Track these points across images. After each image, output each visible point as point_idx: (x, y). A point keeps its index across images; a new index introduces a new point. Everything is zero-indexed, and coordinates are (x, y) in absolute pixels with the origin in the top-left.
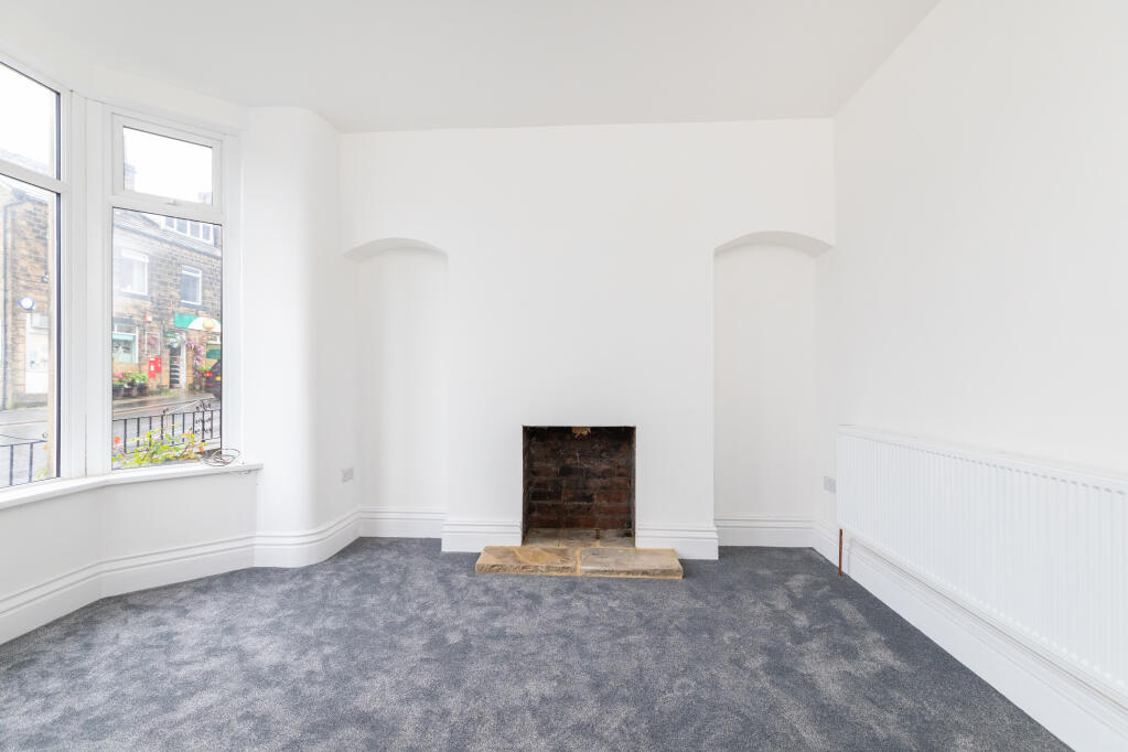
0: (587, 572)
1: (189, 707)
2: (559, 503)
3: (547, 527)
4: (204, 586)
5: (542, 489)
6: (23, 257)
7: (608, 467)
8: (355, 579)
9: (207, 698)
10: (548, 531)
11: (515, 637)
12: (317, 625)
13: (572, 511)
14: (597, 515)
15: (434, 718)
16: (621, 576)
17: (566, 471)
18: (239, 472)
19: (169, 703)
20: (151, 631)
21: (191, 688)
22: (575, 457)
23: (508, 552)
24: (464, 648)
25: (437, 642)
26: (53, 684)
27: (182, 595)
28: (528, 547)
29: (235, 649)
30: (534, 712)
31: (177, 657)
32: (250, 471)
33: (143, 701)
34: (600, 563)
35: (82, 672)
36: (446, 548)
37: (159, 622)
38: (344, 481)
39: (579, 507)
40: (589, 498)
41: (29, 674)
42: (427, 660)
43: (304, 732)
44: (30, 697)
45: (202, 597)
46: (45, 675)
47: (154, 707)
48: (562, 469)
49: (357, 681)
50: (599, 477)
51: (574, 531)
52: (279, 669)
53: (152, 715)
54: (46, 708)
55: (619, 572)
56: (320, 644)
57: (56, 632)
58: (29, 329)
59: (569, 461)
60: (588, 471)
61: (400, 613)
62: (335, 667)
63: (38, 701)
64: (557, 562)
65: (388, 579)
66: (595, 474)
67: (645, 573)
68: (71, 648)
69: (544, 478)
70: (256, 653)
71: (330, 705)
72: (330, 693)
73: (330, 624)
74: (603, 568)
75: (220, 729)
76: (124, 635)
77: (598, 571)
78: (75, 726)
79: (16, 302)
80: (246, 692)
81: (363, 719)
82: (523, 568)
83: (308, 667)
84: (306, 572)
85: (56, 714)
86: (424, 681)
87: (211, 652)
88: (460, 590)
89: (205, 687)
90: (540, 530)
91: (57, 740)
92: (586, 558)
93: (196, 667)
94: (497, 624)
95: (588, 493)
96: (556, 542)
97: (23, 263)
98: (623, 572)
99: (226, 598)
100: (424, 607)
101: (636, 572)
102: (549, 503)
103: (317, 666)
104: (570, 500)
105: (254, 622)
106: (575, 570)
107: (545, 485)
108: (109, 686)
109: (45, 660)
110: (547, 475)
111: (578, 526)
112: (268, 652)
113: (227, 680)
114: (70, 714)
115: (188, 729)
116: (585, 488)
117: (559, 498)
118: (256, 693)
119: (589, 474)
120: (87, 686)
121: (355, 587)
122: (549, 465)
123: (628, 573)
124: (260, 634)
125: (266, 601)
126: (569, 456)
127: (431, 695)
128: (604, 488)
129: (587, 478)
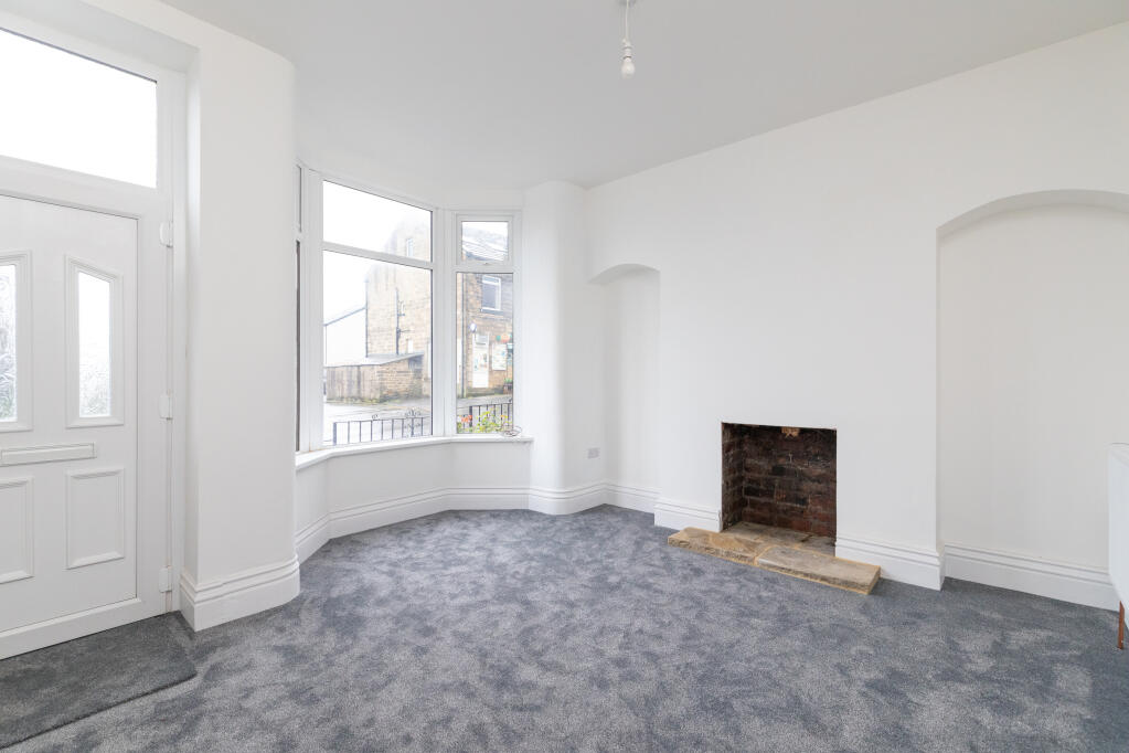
0: (764, 565)
1: (453, 570)
2: (771, 501)
3: (759, 523)
4: (495, 514)
5: (754, 486)
6: (472, 297)
7: (824, 471)
8: (580, 529)
9: (464, 569)
10: (757, 526)
11: (656, 591)
12: (538, 550)
13: (785, 512)
14: (812, 520)
15: (562, 616)
16: (799, 576)
17: (779, 471)
18: (518, 442)
19: (447, 565)
20: (460, 531)
21: (460, 562)
22: (788, 457)
23: (704, 535)
24: (613, 588)
25: (600, 579)
26: (411, 544)
27: (484, 516)
28: (724, 534)
29: (490, 550)
30: (627, 635)
31: (463, 546)
32: (525, 442)
33: (437, 561)
34: (782, 561)
35: (423, 542)
36: (658, 522)
37: (465, 528)
38: (589, 457)
39: (792, 508)
40: (804, 501)
41: (405, 536)
42: (585, 587)
43: (494, 597)
44: (401, 546)
45: (492, 520)
46: (410, 539)
47: (441, 565)
48: (774, 468)
49: (537, 584)
50: (814, 481)
51: (783, 531)
52: (503, 566)
53: (439, 568)
54: (404, 552)
55: (797, 573)
56: (532, 559)
57: (423, 522)
58: (474, 345)
59: (781, 461)
60: (802, 473)
61: (590, 556)
62: (531, 573)
63: (403, 549)
64: (740, 550)
65: (601, 534)
66: (809, 478)
67: (824, 579)
68: (424, 530)
69: (757, 475)
70: (498, 555)
71: (515, 590)
72: (519, 585)
73: (545, 551)
74: (782, 565)
75: (459, 584)
76: (448, 529)
77: (774, 567)
78: (409, 563)
79: (468, 327)
80: (482, 571)
81: (526, 603)
82: (707, 549)
83: (517, 569)
84: (553, 519)
85: (405, 556)
86: (572, 597)
87: (478, 548)
88: (644, 553)
89: (466, 563)
90: (750, 524)
91: (400, 566)
92: (770, 553)
93: (467, 553)
94: (651, 580)
95: (802, 495)
96: (756, 536)
97: (471, 301)
98: (801, 573)
99: (502, 522)
100: (610, 556)
101: (816, 577)
102: (763, 500)
103: (522, 571)
104: (782, 500)
105: (508, 539)
106: (752, 560)
107: (757, 482)
108: (430, 550)
109: (414, 532)
110: (760, 473)
111: (791, 527)
112: (503, 555)
113: (477, 563)
114: (410, 558)
115: (447, 579)
116: (798, 490)
117: (771, 496)
118: (485, 574)
119: (803, 477)
120: (422, 548)
121: (576, 534)
122: (761, 463)
123: (806, 575)
124: (507, 546)
125: (520, 529)
126: (781, 456)
127: (572, 605)
128: (820, 493)
129: (801, 480)
